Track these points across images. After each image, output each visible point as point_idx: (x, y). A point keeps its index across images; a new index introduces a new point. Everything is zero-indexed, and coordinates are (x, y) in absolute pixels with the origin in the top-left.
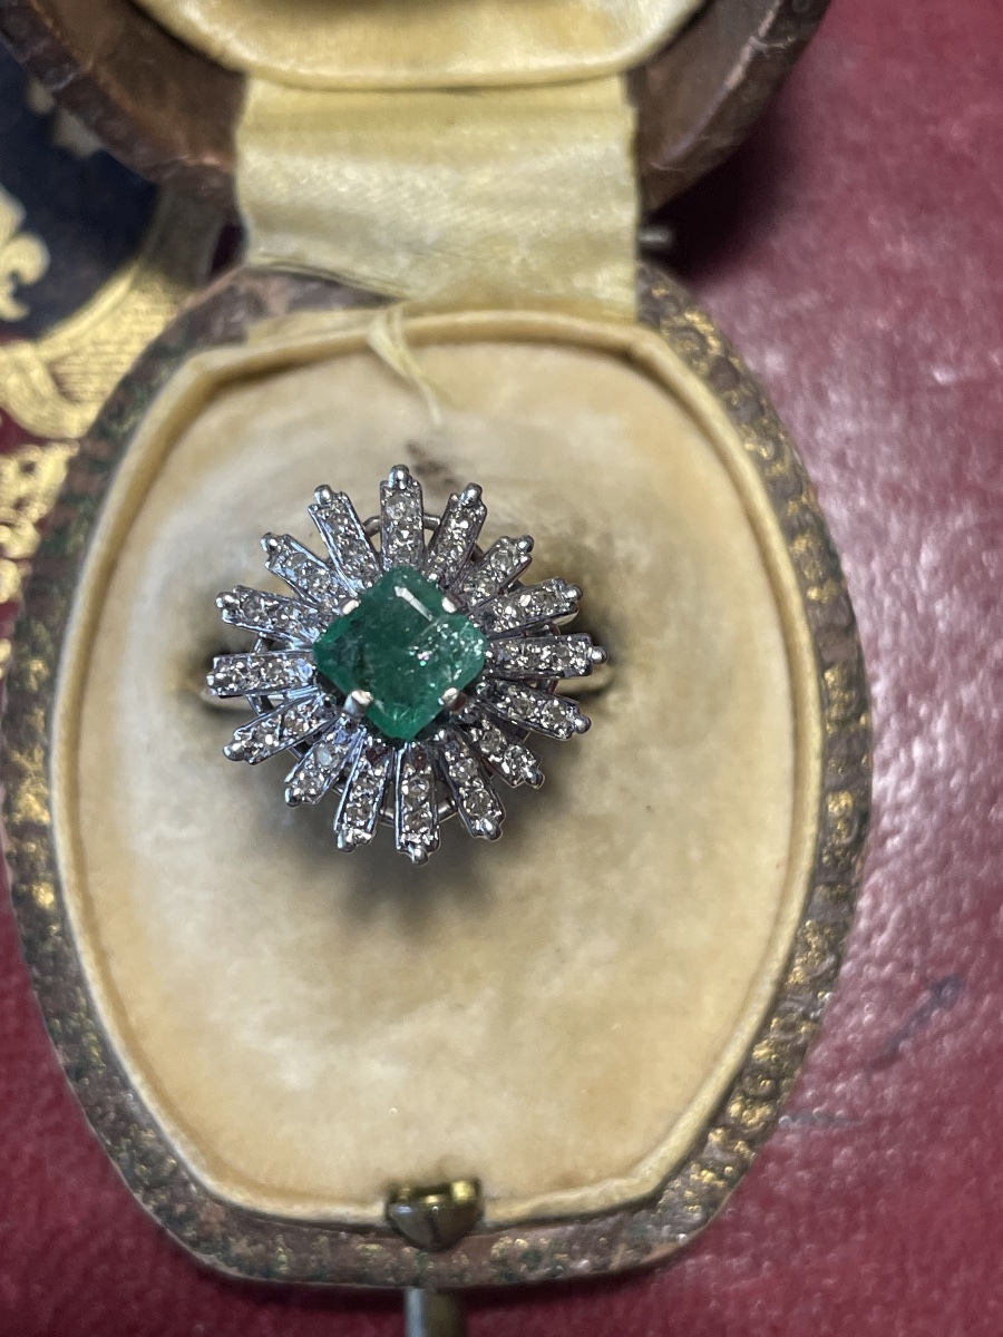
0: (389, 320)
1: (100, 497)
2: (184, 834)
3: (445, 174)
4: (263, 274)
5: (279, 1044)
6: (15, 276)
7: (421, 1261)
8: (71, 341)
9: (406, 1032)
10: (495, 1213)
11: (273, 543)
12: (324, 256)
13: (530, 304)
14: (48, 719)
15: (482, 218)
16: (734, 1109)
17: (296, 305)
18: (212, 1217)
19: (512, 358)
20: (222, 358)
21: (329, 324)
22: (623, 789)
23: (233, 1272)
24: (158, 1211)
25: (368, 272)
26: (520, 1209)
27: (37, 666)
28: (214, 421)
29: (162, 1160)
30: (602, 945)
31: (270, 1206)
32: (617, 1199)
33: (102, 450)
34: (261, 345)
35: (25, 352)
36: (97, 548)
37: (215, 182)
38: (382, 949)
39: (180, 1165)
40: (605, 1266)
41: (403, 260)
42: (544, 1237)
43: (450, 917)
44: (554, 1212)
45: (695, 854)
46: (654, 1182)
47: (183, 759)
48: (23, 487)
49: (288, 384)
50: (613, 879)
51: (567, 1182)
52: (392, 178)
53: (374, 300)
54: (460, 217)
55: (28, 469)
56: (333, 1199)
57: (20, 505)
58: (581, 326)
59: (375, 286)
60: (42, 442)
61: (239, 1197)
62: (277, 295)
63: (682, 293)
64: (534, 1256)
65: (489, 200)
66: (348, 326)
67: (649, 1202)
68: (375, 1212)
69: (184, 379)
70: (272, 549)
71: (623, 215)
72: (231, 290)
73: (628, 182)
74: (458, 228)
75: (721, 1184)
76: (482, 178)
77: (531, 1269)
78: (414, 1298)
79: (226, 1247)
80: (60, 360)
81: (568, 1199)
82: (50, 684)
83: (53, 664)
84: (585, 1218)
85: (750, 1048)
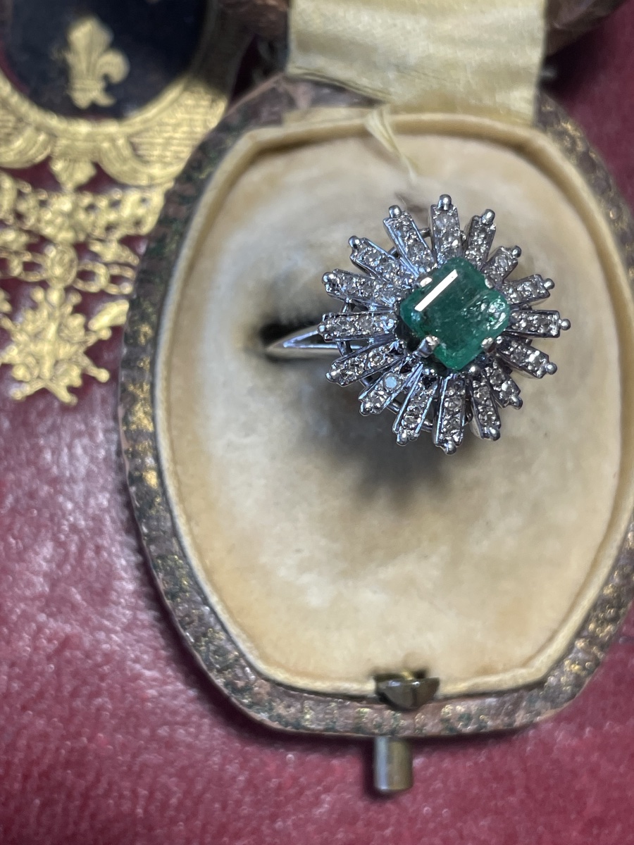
0: (381, 115)
1: (187, 221)
2: (248, 440)
3: (424, 22)
4: (294, 80)
5: (306, 578)
6: (106, 78)
7: (395, 719)
8: (145, 121)
9: (390, 572)
10: (446, 689)
11: (357, 242)
12: (338, 70)
13: (468, 109)
14: (153, 363)
15: (446, 52)
16: (591, 626)
17: (317, 102)
18: (262, 689)
19: (451, 146)
20: (269, 134)
21: (337, 115)
22: (533, 421)
23: (276, 725)
24: (226, 685)
25: (366, 82)
26: (462, 687)
27: (146, 329)
28: (256, 176)
29: (229, 652)
30: (515, 520)
31: (301, 682)
32: (521, 682)
33: (189, 190)
34: (292, 127)
35: (111, 128)
36: (186, 252)
37: (272, 17)
38: (378, 518)
39: (242, 655)
40: (511, 724)
41: (392, 75)
42: (473, 705)
43: (423, 498)
44: (481, 689)
45: (570, 465)
46: (544, 671)
47: (251, 392)
48: (112, 216)
49: (306, 155)
50: (523, 478)
51: (486, 671)
52: (390, 21)
53: (369, 102)
54: (432, 49)
55: (115, 205)
56: (340, 679)
57: (110, 228)
58: (500, 126)
59: (369, 93)
60: (124, 187)
61: (281, 676)
62: (303, 95)
63: (561, 111)
64: (467, 717)
65: (452, 41)
66: (349, 118)
67: (539, 684)
68: (370, 687)
69: (244, 145)
70: (355, 246)
71: (533, 56)
72: (273, 90)
73: (540, 35)
74: (429, 57)
75: (584, 673)
76: (447, 26)
77: (466, 725)
78: (382, 746)
79: (271, 709)
80: (138, 134)
81: (492, 681)
82: (154, 341)
83: (157, 328)
84: (499, 694)
85: (602, 589)
